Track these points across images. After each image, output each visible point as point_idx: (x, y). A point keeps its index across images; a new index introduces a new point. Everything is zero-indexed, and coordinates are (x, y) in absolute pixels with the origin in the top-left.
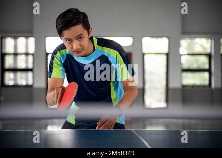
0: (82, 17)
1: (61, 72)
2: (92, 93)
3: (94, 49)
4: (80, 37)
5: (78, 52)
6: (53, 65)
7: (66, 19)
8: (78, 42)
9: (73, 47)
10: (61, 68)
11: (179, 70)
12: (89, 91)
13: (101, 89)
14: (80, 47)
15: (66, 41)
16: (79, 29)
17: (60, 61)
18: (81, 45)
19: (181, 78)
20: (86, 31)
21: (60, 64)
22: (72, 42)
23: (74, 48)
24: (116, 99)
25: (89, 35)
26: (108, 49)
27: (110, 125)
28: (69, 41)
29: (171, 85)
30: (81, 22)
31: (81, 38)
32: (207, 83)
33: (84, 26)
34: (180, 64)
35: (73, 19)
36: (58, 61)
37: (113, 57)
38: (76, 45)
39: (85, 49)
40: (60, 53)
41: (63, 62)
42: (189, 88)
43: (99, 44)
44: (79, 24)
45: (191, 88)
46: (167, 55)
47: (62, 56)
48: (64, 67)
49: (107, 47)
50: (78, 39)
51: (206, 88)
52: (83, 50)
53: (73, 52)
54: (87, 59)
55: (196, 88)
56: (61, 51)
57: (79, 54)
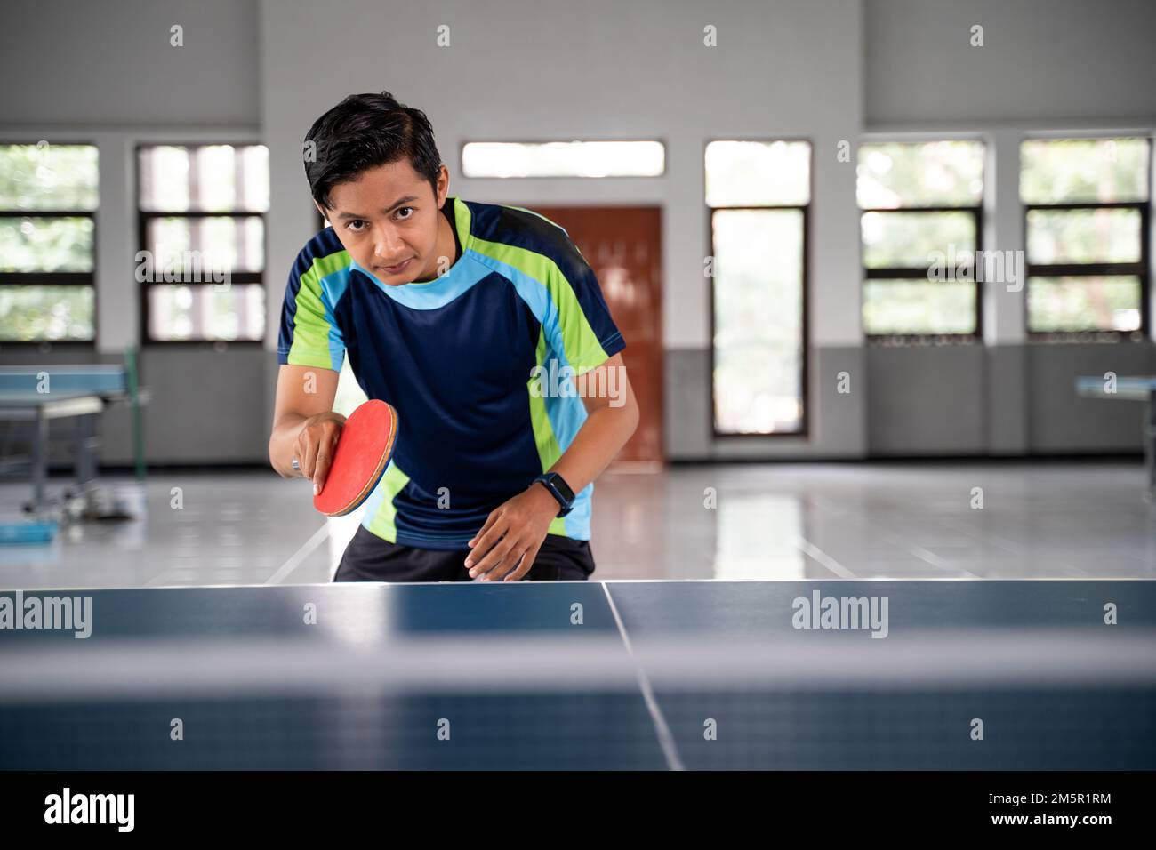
0: (408, 128)
1: (326, 342)
2: (453, 423)
3: (459, 252)
4: (400, 211)
5: (396, 268)
6: (293, 313)
7: (346, 140)
8: (393, 227)
9: (373, 249)
10: (329, 327)
11: (856, 275)
12: (445, 416)
13: (489, 407)
14: (402, 247)
15: (347, 225)
16: (397, 176)
17: (324, 298)
18: (406, 242)
19: (862, 300)
20: (427, 185)
21: (323, 310)
22: (369, 228)
23: (377, 251)
24: (552, 441)
25: (436, 197)
26: (513, 250)
27: (521, 551)
28: (358, 223)
29: (823, 335)
30: (402, 151)
31: (404, 212)
32: (965, 324)
33: (416, 167)
34: (861, 247)
35: (373, 141)
36: (316, 302)
37: (536, 284)
38: (385, 241)
39: (424, 254)
40: (323, 266)
41: (334, 304)
42: (895, 343)
43: (478, 230)
44: (396, 159)
45: (902, 342)
46: (806, 210)
47: (332, 279)
48: (340, 325)
49: (511, 243)
50: (393, 219)
51: (965, 342)
52: (415, 257)
53: (376, 267)
54: (429, 290)
55: (923, 343)
56: (326, 259)
57: (398, 277)
